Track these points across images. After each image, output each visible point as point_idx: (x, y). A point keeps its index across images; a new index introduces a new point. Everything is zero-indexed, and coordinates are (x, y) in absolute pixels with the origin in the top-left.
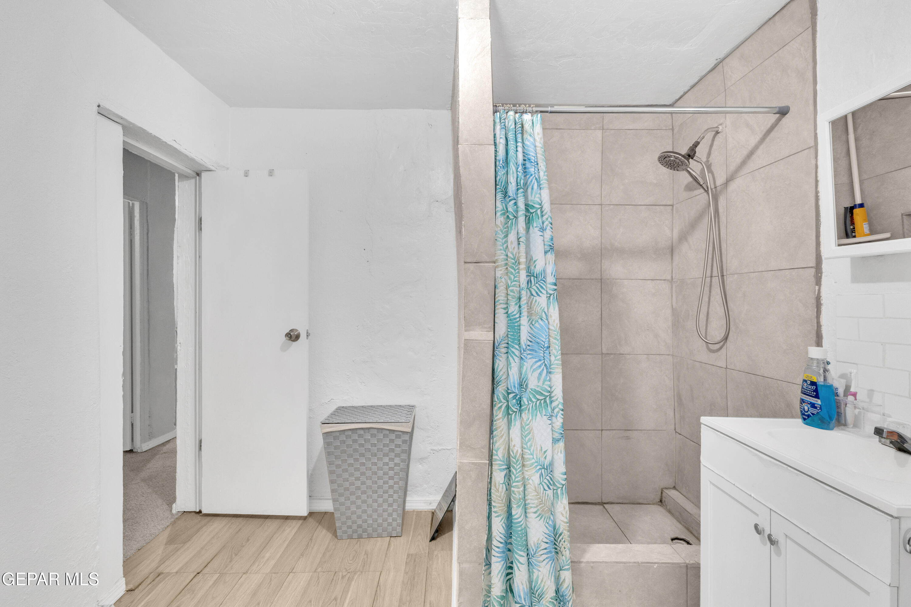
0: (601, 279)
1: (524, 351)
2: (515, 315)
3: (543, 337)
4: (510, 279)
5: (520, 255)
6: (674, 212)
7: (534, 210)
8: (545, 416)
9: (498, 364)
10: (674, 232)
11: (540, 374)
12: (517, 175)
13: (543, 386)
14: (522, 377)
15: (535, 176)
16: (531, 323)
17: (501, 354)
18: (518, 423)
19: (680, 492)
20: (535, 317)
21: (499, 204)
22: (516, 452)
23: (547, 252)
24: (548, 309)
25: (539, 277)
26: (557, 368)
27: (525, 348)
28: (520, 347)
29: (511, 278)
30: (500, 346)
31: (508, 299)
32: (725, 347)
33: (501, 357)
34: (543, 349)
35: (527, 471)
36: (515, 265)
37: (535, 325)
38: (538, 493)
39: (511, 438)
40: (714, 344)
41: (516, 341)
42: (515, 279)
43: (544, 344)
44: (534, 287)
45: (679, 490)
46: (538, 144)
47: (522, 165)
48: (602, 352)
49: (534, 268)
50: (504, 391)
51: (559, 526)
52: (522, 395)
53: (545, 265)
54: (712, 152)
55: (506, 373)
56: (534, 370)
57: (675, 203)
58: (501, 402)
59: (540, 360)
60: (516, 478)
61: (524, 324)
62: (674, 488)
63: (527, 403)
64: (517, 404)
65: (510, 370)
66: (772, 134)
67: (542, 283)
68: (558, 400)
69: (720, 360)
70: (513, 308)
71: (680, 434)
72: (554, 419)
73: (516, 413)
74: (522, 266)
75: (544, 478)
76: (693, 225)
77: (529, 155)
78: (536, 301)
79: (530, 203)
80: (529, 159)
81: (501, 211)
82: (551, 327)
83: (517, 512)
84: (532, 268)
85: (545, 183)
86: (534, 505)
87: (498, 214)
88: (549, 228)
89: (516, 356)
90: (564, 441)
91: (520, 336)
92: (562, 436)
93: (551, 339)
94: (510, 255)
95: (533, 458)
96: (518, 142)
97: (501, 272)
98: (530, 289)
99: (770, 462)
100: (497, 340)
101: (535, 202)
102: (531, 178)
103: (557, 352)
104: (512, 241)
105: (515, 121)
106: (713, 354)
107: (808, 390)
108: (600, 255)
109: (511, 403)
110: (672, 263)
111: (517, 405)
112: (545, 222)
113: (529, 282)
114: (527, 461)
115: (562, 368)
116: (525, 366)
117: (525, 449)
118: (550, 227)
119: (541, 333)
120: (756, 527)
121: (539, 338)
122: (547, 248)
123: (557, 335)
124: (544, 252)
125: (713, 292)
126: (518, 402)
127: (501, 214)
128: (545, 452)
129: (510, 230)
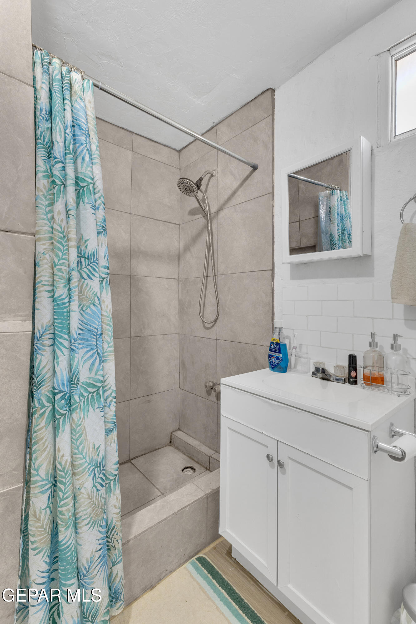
0: (130, 276)
1: (75, 340)
2: (64, 299)
3: (95, 324)
4: (57, 256)
5: (69, 230)
6: (181, 230)
7: (86, 184)
8: (98, 409)
9: (41, 360)
10: (180, 244)
11: (93, 364)
12: (65, 137)
13: (96, 377)
14: (72, 371)
15: (86, 146)
16: (82, 309)
17: (44, 348)
18: (67, 428)
19: (183, 431)
20: (86, 302)
21: (40, 162)
22: (65, 463)
23: (100, 233)
24: (100, 293)
25: (91, 259)
26: (110, 355)
27: (76, 337)
28: (69, 337)
29: (59, 255)
30: (43, 337)
31: (54, 280)
32: (216, 325)
33: (44, 350)
34: (95, 337)
35: (78, 480)
36: (63, 240)
37: (86, 311)
38: (91, 499)
39: (59, 448)
40: (209, 323)
41: (65, 330)
42: (64, 257)
43: (96, 331)
44: (85, 270)
45: (182, 430)
46: (89, 113)
47: (71, 127)
48: (131, 336)
49: (85, 248)
50: (48, 392)
51: (112, 521)
52: (73, 392)
53: (97, 246)
54: (208, 189)
55: (51, 370)
56: (86, 361)
57: (181, 224)
58: (44, 406)
59: (92, 349)
60: (64, 494)
61: (74, 310)
62: (179, 429)
63: (78, 400)
64: (67, 404)
65: (58, 366)
66: (248, 181)
67: (95, 266)
68: (112, 388)
69: (212, 334)
70: (61, 291)
71: (183, 390)
72: (107, 409)
73: (65, 416)
74: (73, 243)
75: (97, 477)
76: (195, 239)
77: (79, 120)
78: (87, 285)
79: (80, 176)
80: (79, 126)
81: (44, 172)
82: (104, 313)
83: (65, 535)
84: (83, 248)
85: (97, 158)
86: (86, 516)
87: (40, 175)
88: (101, 207)
89: (65, 347)
90: (116, 430)
91: (69, 323)
92: (115, 425)
93: (104, 326)
94: (56, 227)
95: (86, 462)
96: (66, 99)
97: (45, 247)
98: (80, 271)
99: (278, 405)
100: (39, 330)
101: (86, 175)
102: (82, 147)
103: (110, 339)
104: (59, 211)
105: (62, 74)
106: (208, 330)
107: (274, 349)
108: (130, 255)
109: (58, 406)
110: (179, 267)
111: (66, 406)
112: (97, 200)
113: (79, 263)
114: (79, 468)
115: (115, 355)
116: (76, 359)
117: (76, 454)
118: (103, 207)
119: (93, 320)
120: (268, 456)
121: (91, 326)
122: (99, 229)
123: (110, 321)
124: (96, 233)
125: (208, 287)
126: (68, 402)
127: (44, 176)
128: (98, 449)
129: (57, 198)
